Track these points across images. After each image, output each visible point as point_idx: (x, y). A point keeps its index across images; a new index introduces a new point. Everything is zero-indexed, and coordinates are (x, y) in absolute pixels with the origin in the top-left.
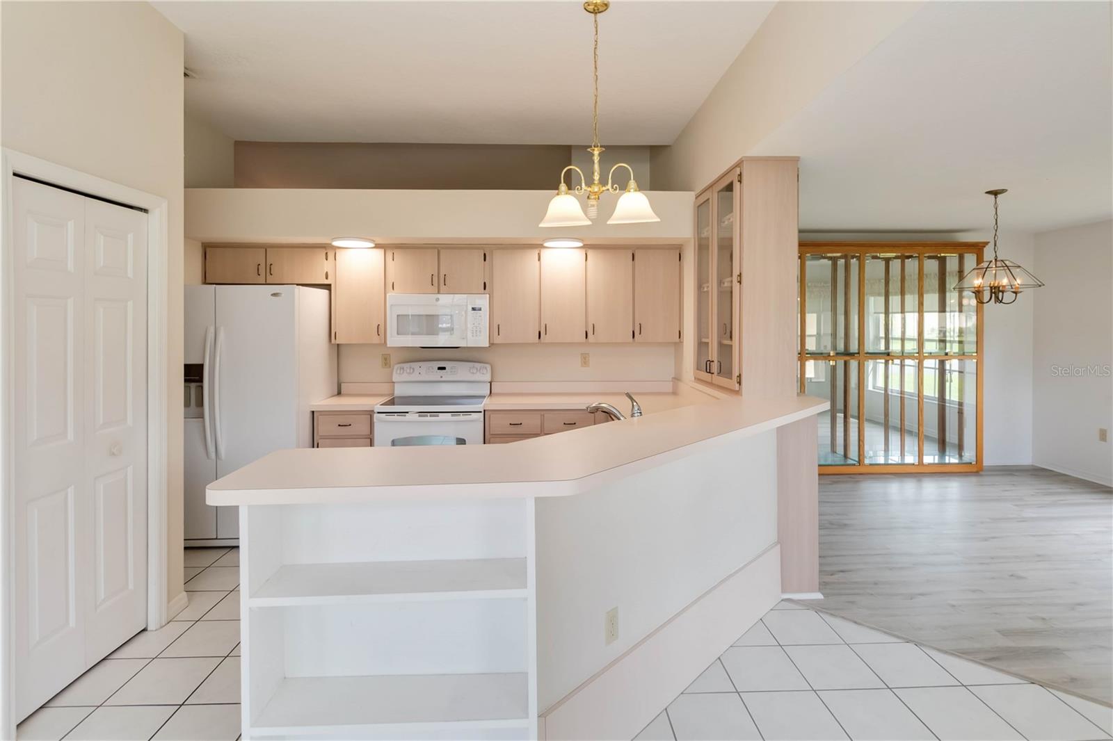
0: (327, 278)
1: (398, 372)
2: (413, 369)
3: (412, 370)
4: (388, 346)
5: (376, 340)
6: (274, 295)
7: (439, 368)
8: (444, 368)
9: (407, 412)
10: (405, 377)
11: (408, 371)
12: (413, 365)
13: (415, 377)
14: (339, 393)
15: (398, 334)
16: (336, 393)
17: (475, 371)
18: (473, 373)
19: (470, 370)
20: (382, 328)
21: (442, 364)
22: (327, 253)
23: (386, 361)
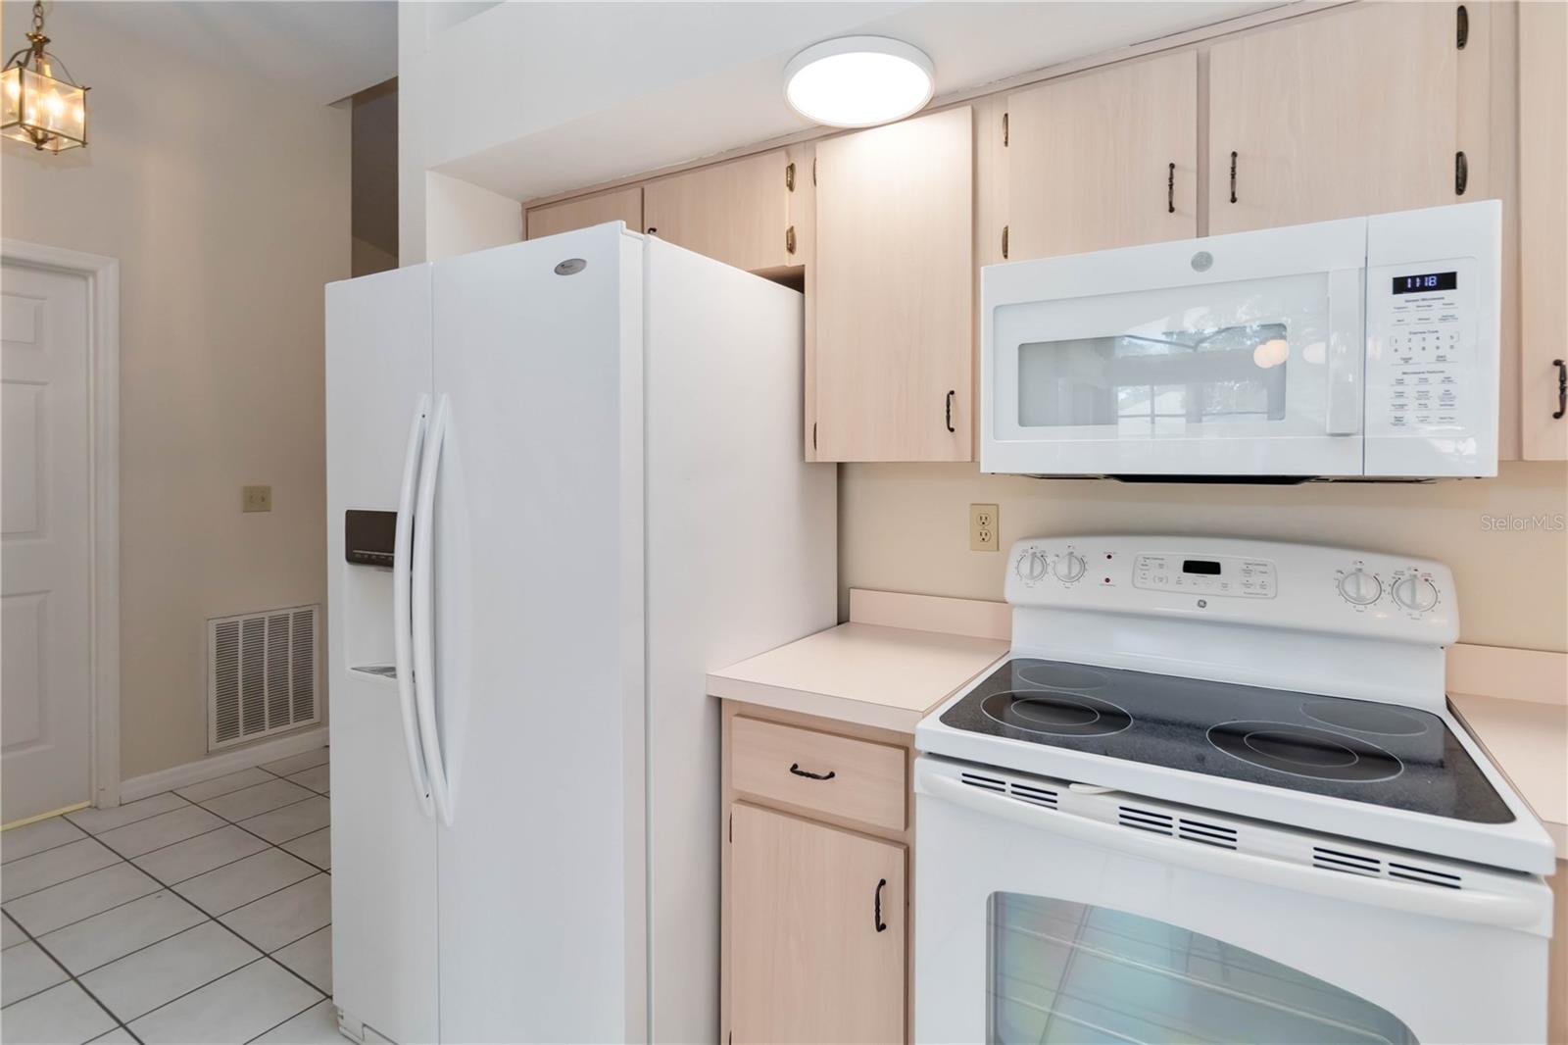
0: (791, 249)
1: (1025, 567)
2: (1082, 561)
3: (1076, 568)
4: (982, 471)
5: (942, 448)
6: (565, 268)
7: (1191, 567)
8: (1213, 568)
9: (1066, 783)
10: (1051, 589)
11: (1063, 569)
12: (1080, 545)
13: (1088, 592)
14: (843, 619)
15: (1022, 422)
16: (836, 622)
17: (1368, 590)
18: (1359, 600)
19: (1340, 586)
20: (962, 402)
21: (1203, 552)
22: (792, 168)
23: (986, 530)
